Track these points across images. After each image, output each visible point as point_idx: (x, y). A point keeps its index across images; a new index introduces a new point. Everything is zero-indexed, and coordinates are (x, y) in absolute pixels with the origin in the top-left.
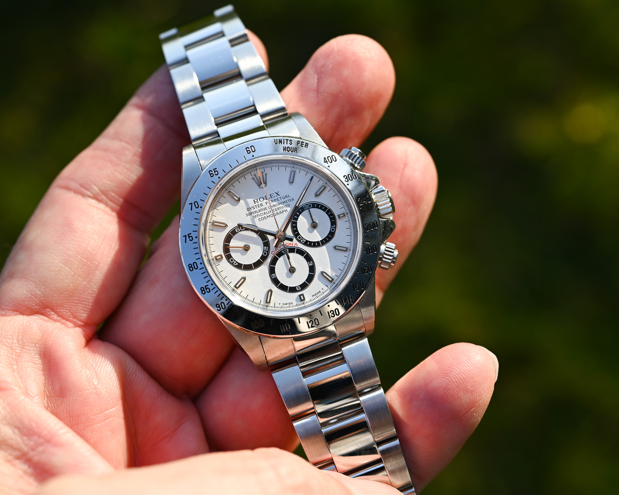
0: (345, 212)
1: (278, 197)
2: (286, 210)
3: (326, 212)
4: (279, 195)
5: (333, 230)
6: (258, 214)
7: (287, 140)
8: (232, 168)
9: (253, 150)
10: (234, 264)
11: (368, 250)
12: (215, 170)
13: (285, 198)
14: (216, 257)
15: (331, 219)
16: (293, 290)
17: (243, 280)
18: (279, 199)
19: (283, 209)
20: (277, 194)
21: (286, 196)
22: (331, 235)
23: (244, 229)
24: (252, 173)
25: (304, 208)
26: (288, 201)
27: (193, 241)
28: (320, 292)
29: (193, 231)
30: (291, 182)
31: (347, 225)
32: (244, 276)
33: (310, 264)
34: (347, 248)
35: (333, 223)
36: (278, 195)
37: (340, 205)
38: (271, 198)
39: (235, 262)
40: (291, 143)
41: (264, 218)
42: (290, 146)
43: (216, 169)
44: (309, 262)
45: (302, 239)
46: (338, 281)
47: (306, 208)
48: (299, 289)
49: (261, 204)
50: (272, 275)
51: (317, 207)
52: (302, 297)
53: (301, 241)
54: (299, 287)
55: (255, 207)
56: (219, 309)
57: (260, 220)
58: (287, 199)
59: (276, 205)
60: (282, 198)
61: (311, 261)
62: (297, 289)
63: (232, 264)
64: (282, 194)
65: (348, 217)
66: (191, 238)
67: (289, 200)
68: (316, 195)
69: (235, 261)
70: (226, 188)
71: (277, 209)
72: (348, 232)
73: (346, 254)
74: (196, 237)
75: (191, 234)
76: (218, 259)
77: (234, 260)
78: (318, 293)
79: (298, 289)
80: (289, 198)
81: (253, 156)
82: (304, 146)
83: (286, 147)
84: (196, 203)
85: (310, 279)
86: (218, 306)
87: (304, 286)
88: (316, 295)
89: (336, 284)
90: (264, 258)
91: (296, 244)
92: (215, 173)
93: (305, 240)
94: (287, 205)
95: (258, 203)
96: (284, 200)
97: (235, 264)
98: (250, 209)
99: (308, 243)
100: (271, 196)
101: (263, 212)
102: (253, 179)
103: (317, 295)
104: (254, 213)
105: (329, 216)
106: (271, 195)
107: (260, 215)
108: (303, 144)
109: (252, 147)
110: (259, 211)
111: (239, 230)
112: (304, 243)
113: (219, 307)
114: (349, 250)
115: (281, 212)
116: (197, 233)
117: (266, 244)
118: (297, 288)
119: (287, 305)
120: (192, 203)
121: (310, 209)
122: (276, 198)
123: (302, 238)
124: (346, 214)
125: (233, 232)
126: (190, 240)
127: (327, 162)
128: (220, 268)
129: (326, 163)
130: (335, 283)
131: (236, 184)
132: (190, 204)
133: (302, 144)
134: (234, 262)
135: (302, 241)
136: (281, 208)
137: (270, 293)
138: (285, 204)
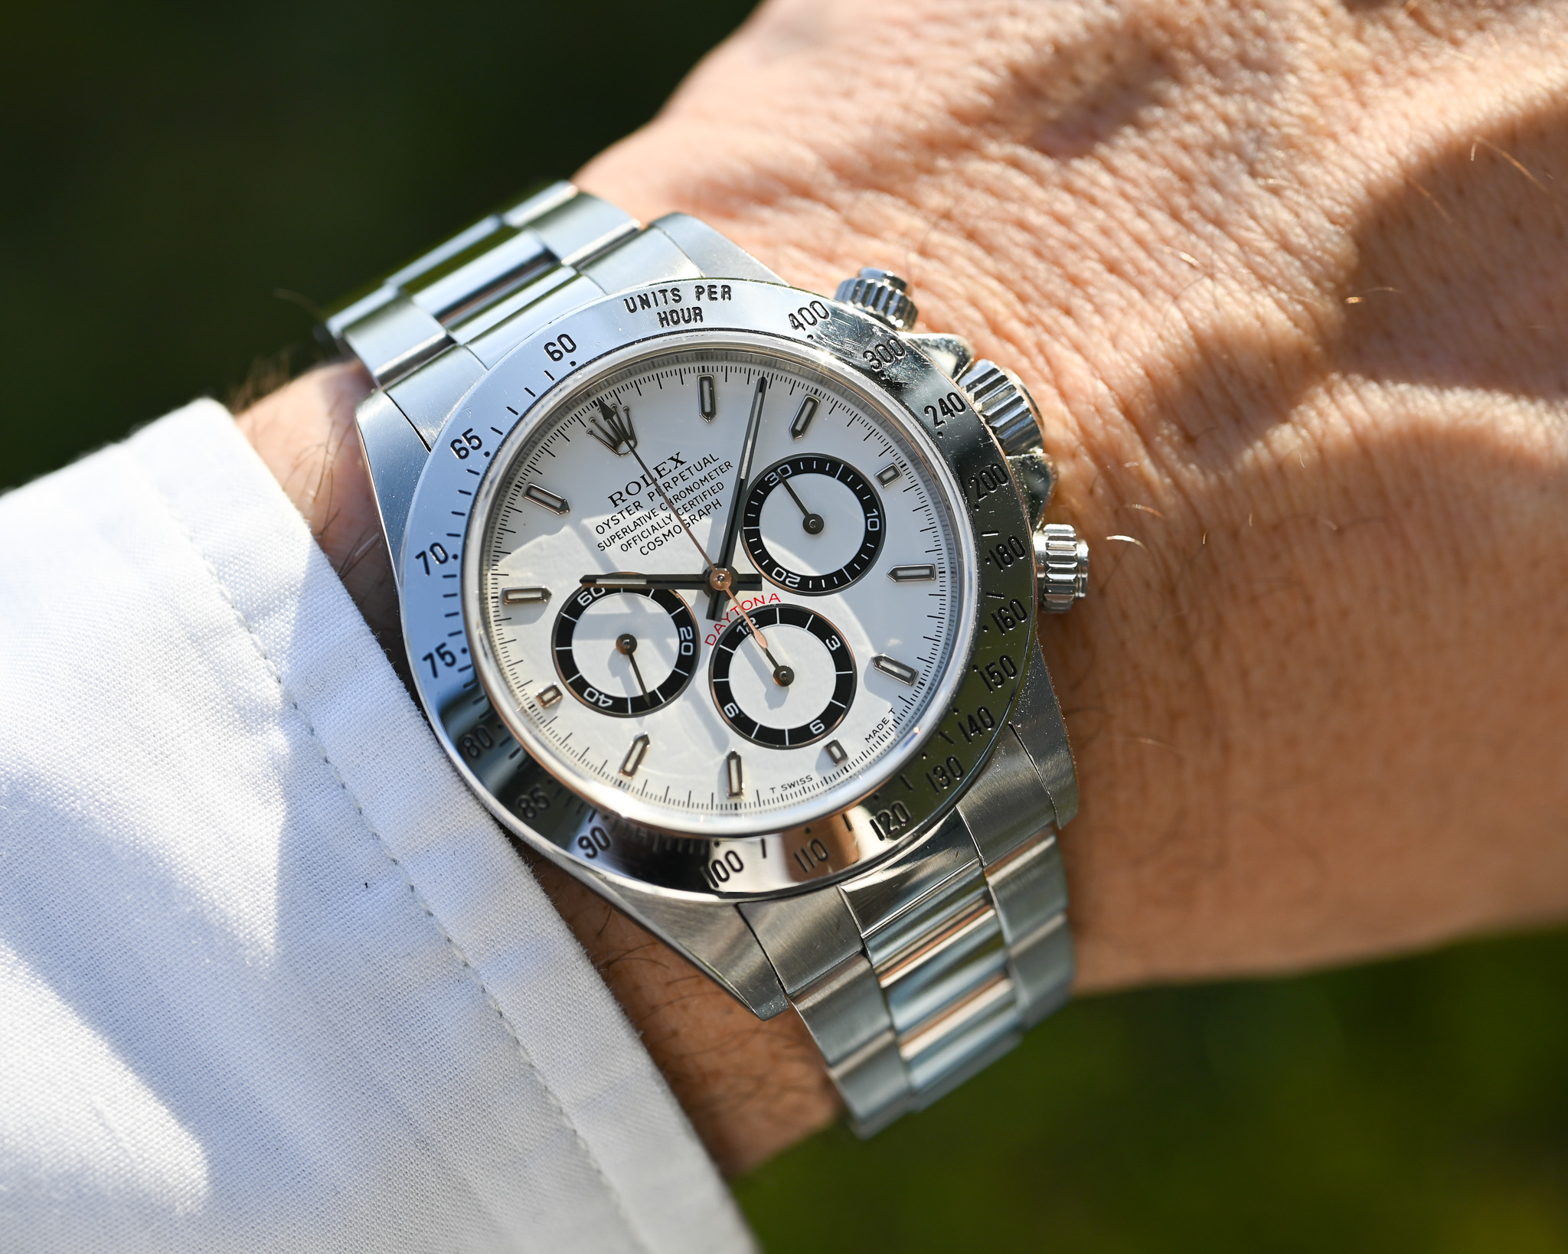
0: (896, 463)
1: (681, 468)
2: (715, 503)
3: (838, 479)
4: (682, 463)
5: (873, 524)
6: (632, 535)
7: (663, 291)
8: (519, 416)
9: (570, 346)
10: (600, 704)
11: (998, 557)
12: (468, 436)
13: (703, 465)
14: (540, 696)
15: (859, 495)
16: (801, 736)
17: (640, 746)
18: (687, 474)
19: (707, 502)
20: (677, 461)
21: (706, 461)
22: (873, 542)
23: (604, 591)
24: (585, 418)
25: (769, 481)
26: (714, 474)
27: (459, 665)
28: (885, 722)
29: (451, 635)
30: (709, 415)
31: (913, 499)
32: (638, 733)
33: (833, 646)
34: (931, 569)
35: (870, 503)
36: (679, 464)
37: (875, 445)
38: (661, 476)
39: (602, 698)
40: (677, 298)
41: (656, 544)
42: (677, 307)
43: (471, 430)
44: (827, 641)
45: (787, 577)
46: (931, 675)
47: (775, 479)
48: (820, 727)
49: (637, 504)
50: (725, 708)
51: (808, 470)
52: (834, 749)
53: (787, 582)
54: (818, 724)
55: (619, 516)
56: (590, 851)
57: (645, 550)
58: (710, 467)
59: (683, 494)
60: (693, 469)
61: (833, 637)
62: (813, 729)
63: (595, 706)
64: (691, 459)
65: (910, 476)
66: (448, 659)
67: (718, 470)
68: (795, 433)
69: (601, 693)
70: (515, 482)
71: (688, 505)
72: (922, 519)
73: (934, 586)
74: (464, 651)
75: (443, 645)
76: (548, 699)
77: (597, 694)
78: (880, 726)
79: (816, 730)
80: (715, 465)
81: (573, 363)
82: (719, 296)
83: (665, 312)
84: (437, 549)
85: (845, 689)
86: (585, 843)
87: (831, 717)
88: (877, 734)
89: (927, 684)
90: (686, 664)
91: (774, 597)
92: (470, 443)
93: (799, 578)
94: (716, 487)
95: (626, 504)
96: (701, 475)
97: (604, 702)
98: (605, 527)
99: (808, 586)
100: (659, 472)
101: (647, 525)
102: (591, 433)
103: (881, 734)
104: (622, 535)
105: (852, 486)
106: (660, 468)
107: (642, 536)
108: (715, 293)
109: (564, 340)
110: (636, 525)
111: (588, 599)
112: (796, 586)
113: (590, 845)
114: (940, 573)
115: (701, 513)
116: (463, 637)
117: (683, 619)
118: (814, 726)
119: (797, 788)
120: (423, 554)
121: (788, 481)
122: (675, 473)
123: (788, 572)
124: (902, 467)
125: (574, 608)
126: (448, 665)
127: (802, 325)
128: (560, 727)
129: (800, 328)
130: (923, 685)
131: (545, 463)
132: (418, 557)
133: (711, 293)
134: (598, 699)
135: (789, 582)
136: (698, 499)
137: (733, 763)
138: (707, 486)
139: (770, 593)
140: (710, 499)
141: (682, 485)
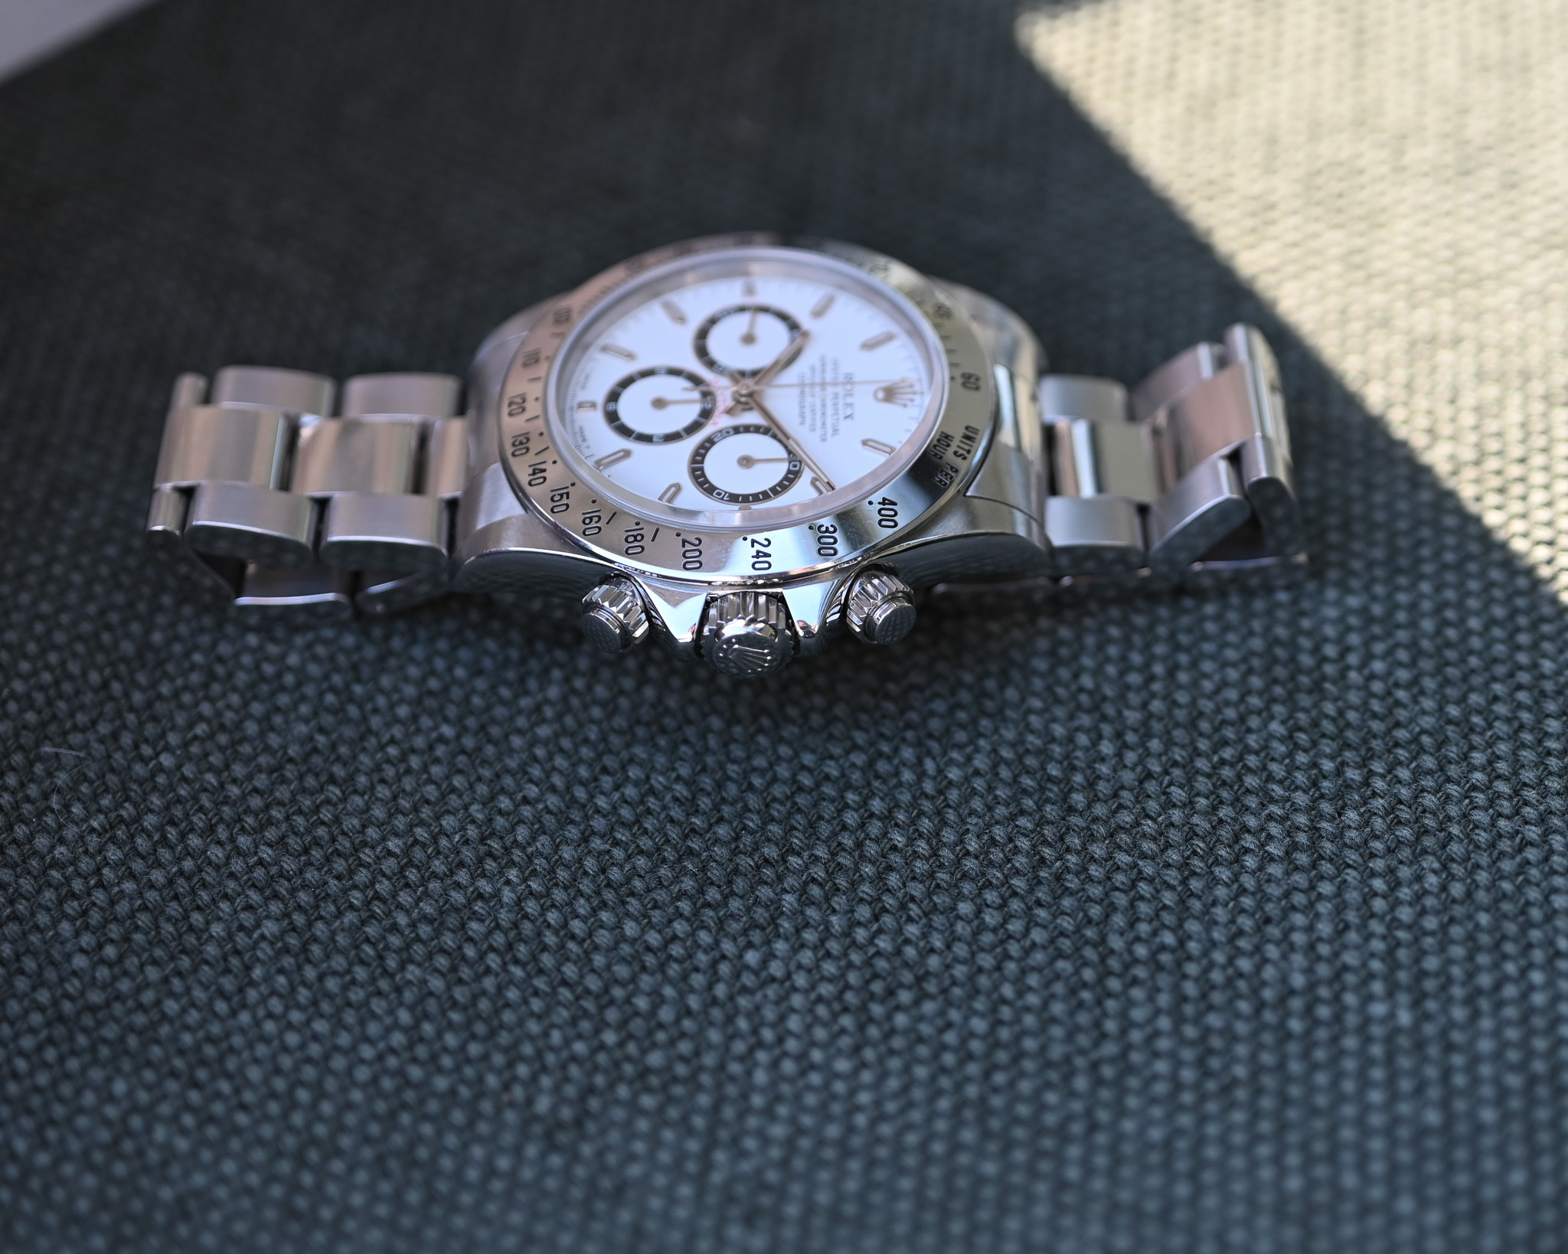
1: (842, 416)
2: (804, 423)
3: (766, 490)
5: (719, 494)
6: (818, 375)
7: (969, 450)
10: (720, 315)
13: (834, 428)
15: (746, 496)
16: (614, 396)
17: (678, 317)
18: (835, 417)
20: (848, 416)
21: (836, 431)
22: (707, 488)
23: (794, 342)
25: (793, 455)
26: (823, 430)
28: (584, 440)
32: (688, 323)
33: (657, 437)
35: (735, 499)
36: (845, 416)
38: (845, 404)
39: (724, 317)
40: (958, 453)
42: (951, 451)
44: (663, 436)
45: (723, 436)
47: (793, 458)
48: (610, 408)
49: (836, 385)
50: (664, 370)
51: (786, 478)
52: (590, 406)
54: (614, 408)
55: (835, 373)
58: (830, 430)
60: (836, 422)
61: (663, 440)
62: (612, 404)
63: (721, 312)
64: (843, 425)
67: (824, 434)
68: (816, 480)
69: (727, 318)
71: (814, 409)
77: (728, 316)
78: (584, 437)
80: (829, 434)
85: (625, 431)
87: (612, 416)
90: (711, 364)
91: (715, 424)
93: (716, 441)
94: (814, 428)
95: (841, 380)
96: (828, 424)
99: (709, 443)
100: (848, 404)
102: (904, 380)
103: (579, 435)
105: (755, 495)
106: (851, 406)
111: (795, 336)
112: (713, 438)
115: (803, 413)
117: (740, 375)
118: (614, 406)
121: (787, 465)
122: (841, 411)
123: (726, 438)
125: (793, 325)
135: (718, 435)
138: (819, 424)
139: (721, 421)
140: (808, 421)
141: (830, 411)
